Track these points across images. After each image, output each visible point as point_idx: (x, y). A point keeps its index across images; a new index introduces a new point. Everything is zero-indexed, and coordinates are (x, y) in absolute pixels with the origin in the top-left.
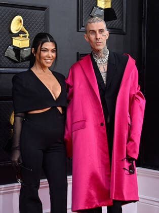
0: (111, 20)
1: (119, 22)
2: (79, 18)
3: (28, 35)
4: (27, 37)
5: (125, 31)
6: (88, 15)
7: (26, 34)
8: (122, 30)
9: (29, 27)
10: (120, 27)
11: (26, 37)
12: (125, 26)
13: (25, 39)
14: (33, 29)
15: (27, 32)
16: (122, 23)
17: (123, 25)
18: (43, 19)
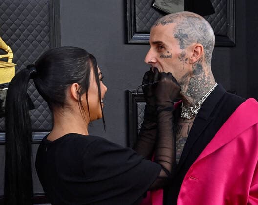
1: (219, 19)
3: (11, 55)
4: (10, 61)
5: (232, 39)
6: (147, 6)
7: (7, 53)
8: (226, 36)
9: (13, 36)
11: (6, 60)
13: (4, 64)
14: (23, 41)
16: (226, 20)
17: (227, 26)
18: (46, 18)
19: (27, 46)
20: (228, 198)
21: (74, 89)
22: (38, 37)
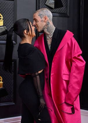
0: (59, 8)
1: (65, 9)
2: (37, 6)
3: (2, 17)
4: (2, 19)
5: (68, 15)
6: (43, 4)
7: (1, 17)
8: (66, 14)
9: (3, 12)
10: (65, 12)
12: (68, 11)
14: (6, 13)
15: (1, 15)
16: (67, 9)
17: (67, 11)
18: (13, 7)
19: (7, 15)
20: (66, 60)
21: (25, 31)
22: (11, 12)
